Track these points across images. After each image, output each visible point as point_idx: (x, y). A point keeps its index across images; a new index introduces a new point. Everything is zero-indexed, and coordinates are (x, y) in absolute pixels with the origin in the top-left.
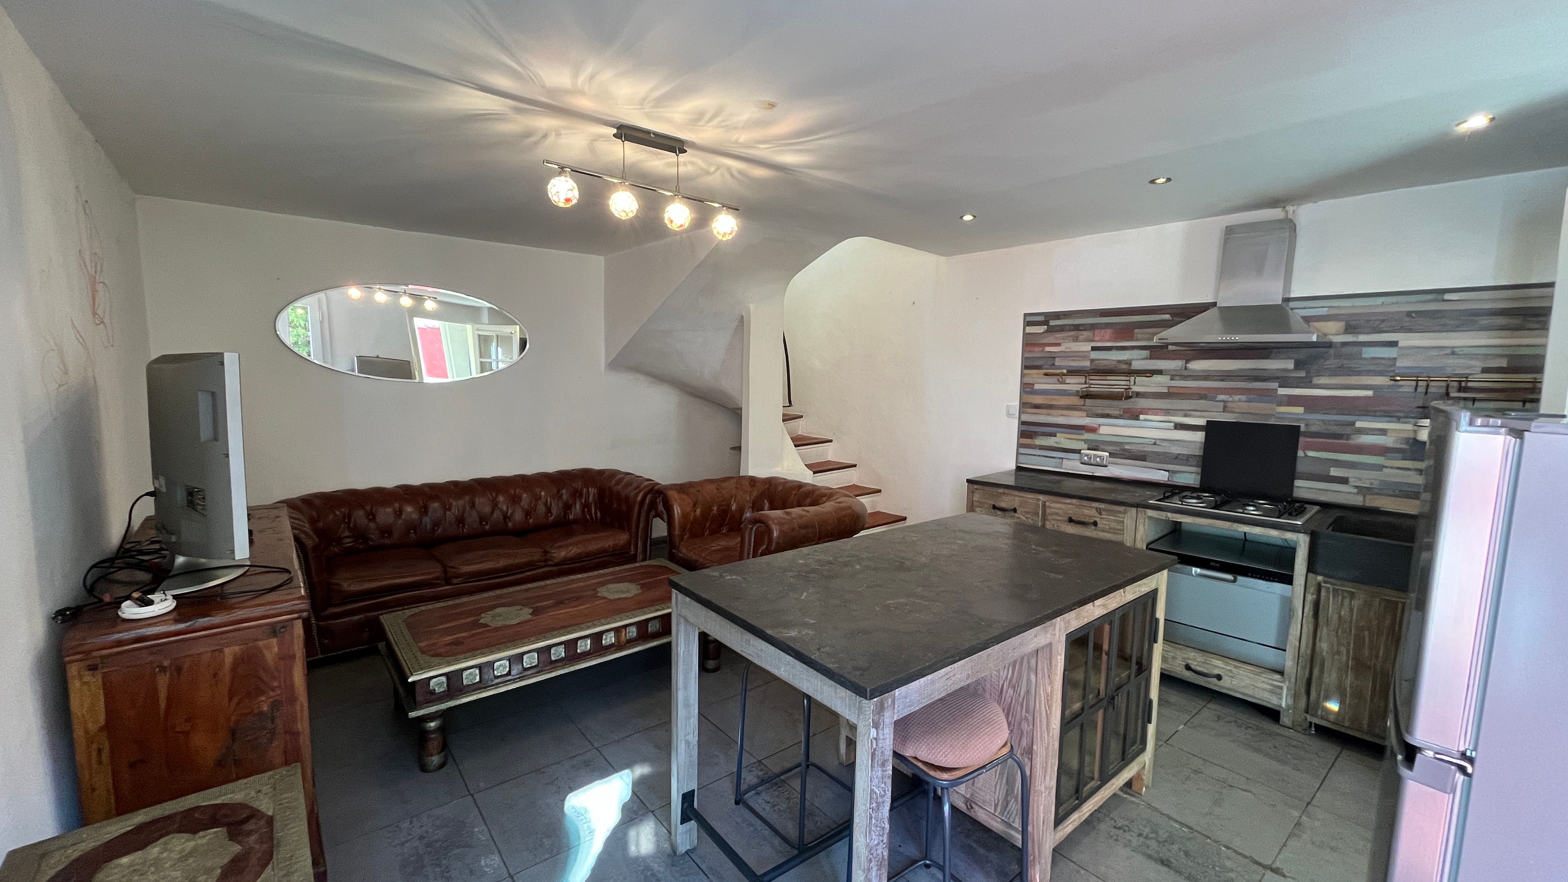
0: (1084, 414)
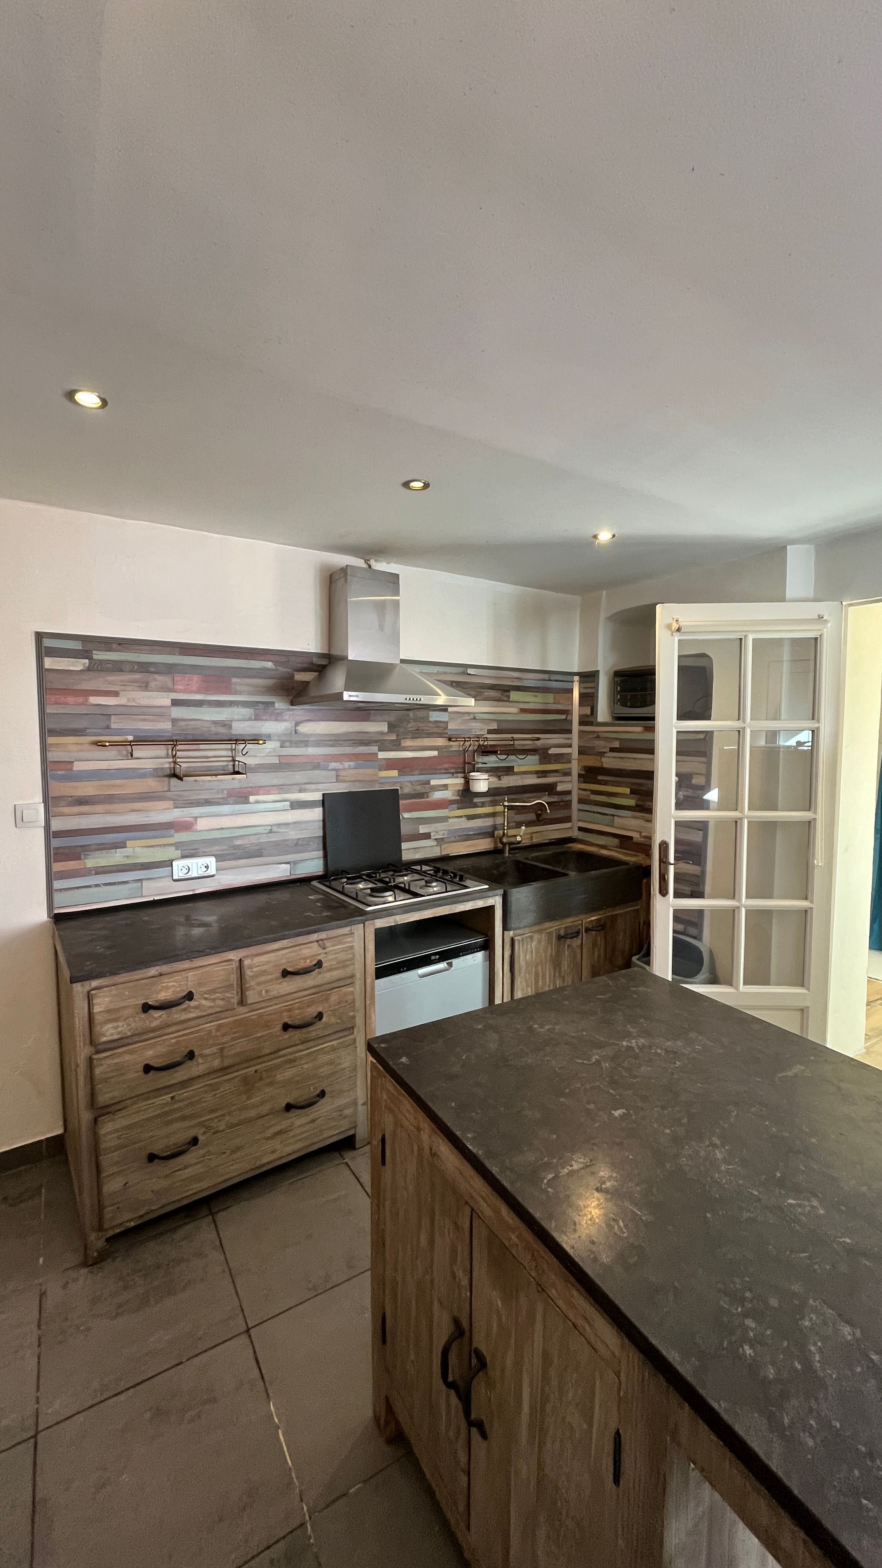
0: (169, 804)
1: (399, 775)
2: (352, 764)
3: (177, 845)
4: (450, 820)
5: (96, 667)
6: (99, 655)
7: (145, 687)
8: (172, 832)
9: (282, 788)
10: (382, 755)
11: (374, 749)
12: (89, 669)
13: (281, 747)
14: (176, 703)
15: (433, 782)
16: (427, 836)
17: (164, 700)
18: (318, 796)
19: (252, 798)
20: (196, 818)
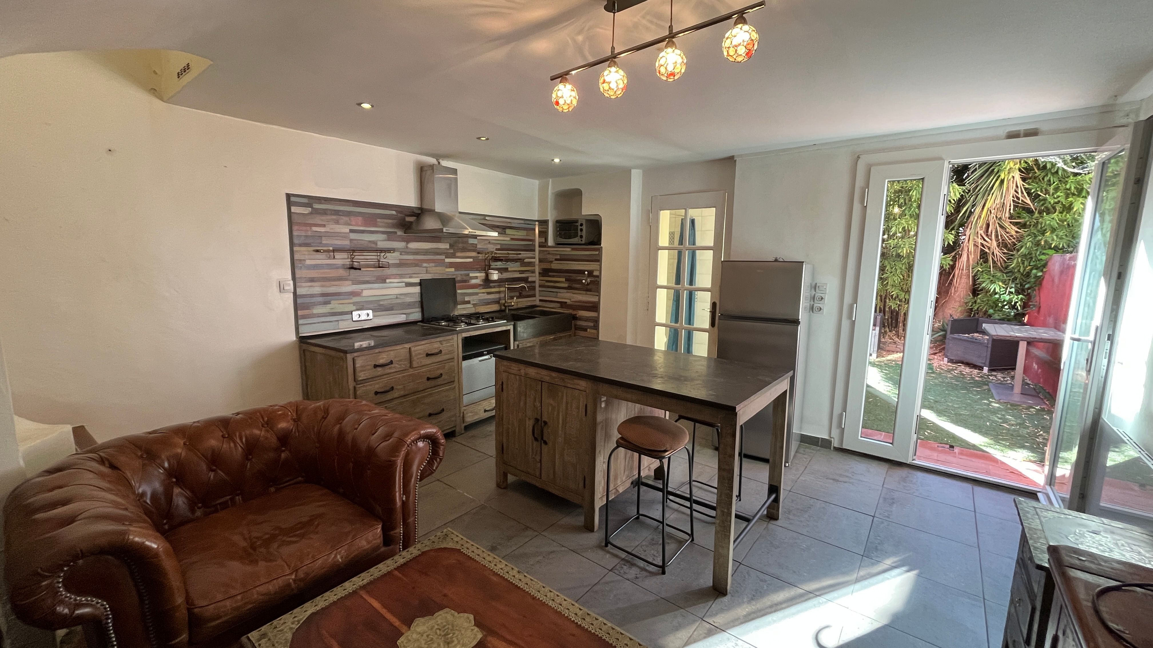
0: (350, 282)
1: (455, 271)
2: (433, 264)
3: (354, 304)
4: (480, 294)
5: (316, 212)
6: (316, 206)
7: (337, 222)
8: (351, 297)
9: (401, 276)
10: (447, 260)
11: (443, 257)
12: (311, 213)
13: (401, 255)
14: (352, 231)
15: (471, 275)
16: (468, 302)
17: (346, 229)
18: (417, 280)
19: (388, 281)
20: (362, 290)
